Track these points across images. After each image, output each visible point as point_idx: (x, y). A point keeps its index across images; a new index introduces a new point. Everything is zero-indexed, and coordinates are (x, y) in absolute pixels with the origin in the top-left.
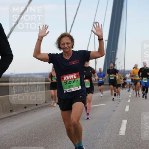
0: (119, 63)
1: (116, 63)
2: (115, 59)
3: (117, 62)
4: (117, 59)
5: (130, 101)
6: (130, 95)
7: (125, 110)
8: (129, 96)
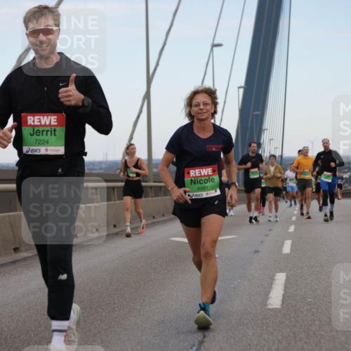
0: (271, 140)
1: (262, 142)
2: (260, 131)
3: (265, 137)
4: (265, 132)
5: (295, 229)
6: (294, 215)
7: (281, 250)
8: (291, 218)
